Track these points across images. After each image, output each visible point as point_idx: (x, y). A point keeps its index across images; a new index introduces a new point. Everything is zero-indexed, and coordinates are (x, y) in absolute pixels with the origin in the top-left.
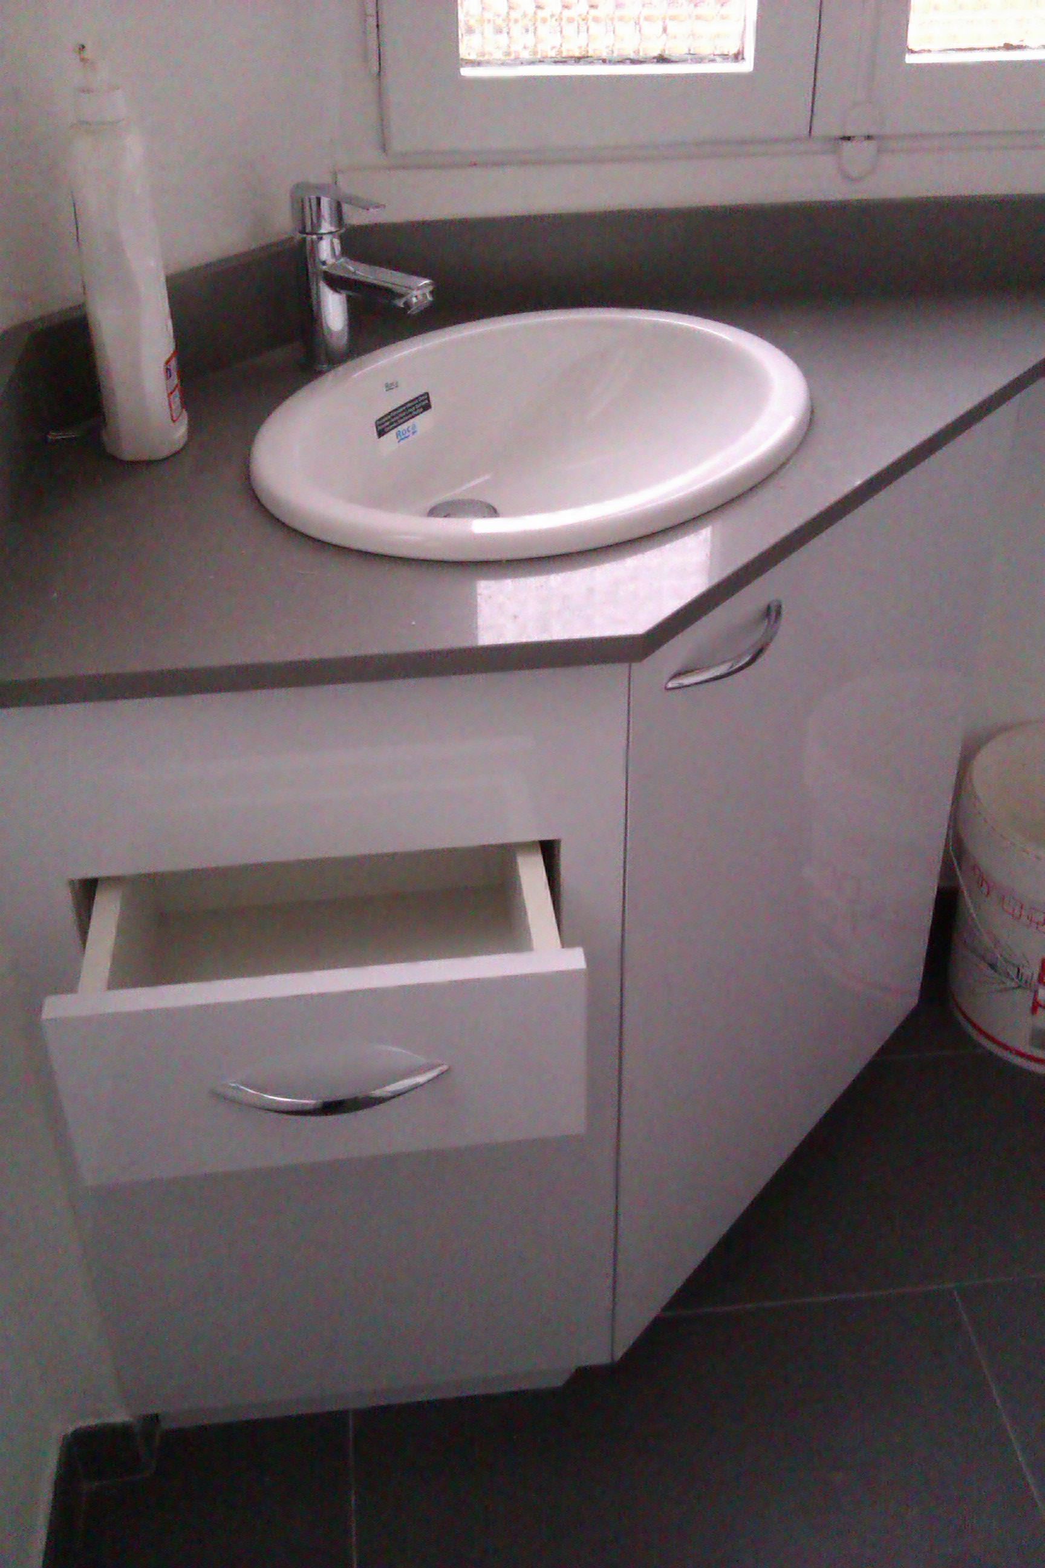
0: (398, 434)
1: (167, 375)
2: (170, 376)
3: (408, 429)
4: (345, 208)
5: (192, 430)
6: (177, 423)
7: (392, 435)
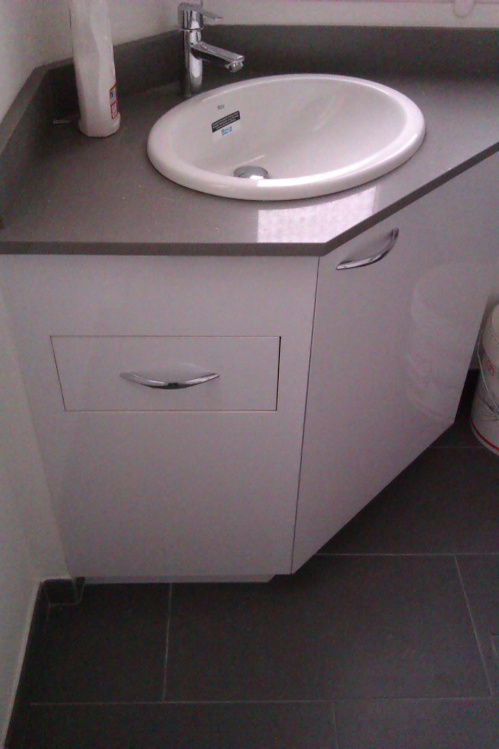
0: (223, 131)
1: (111, 96)
2: (112, 97)
3: (228, 129)
4: (204, 17)
5: (121, 124)
6: (114, 120)
7: (219, 132)
